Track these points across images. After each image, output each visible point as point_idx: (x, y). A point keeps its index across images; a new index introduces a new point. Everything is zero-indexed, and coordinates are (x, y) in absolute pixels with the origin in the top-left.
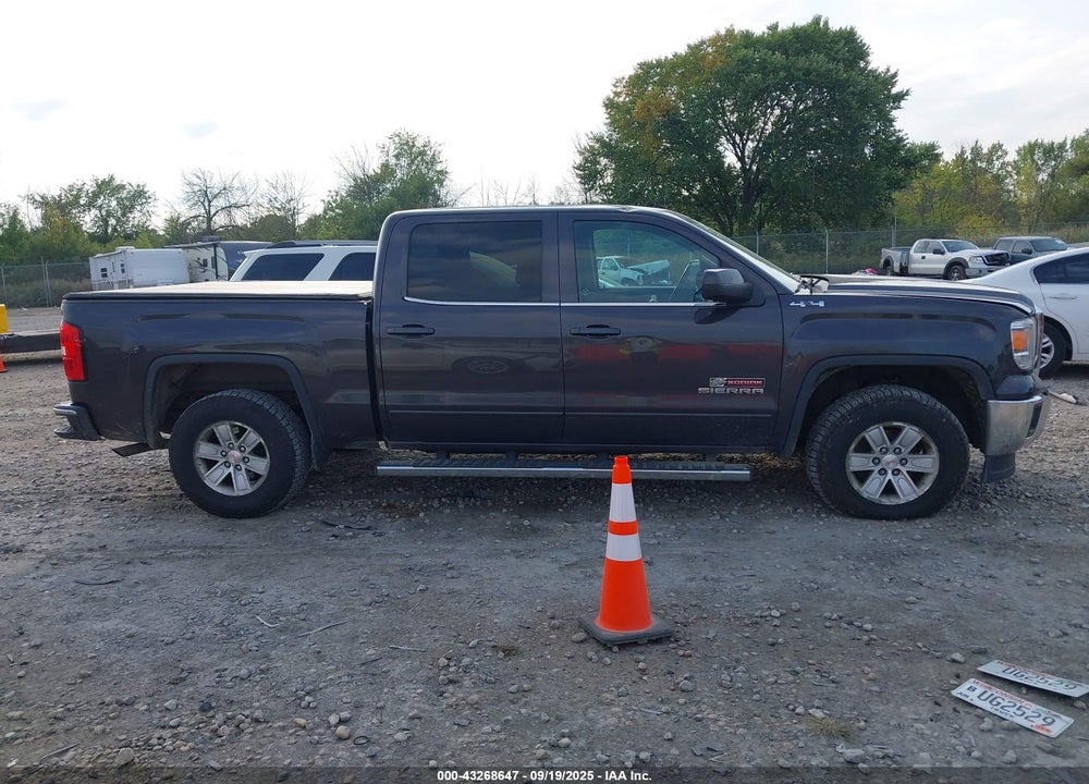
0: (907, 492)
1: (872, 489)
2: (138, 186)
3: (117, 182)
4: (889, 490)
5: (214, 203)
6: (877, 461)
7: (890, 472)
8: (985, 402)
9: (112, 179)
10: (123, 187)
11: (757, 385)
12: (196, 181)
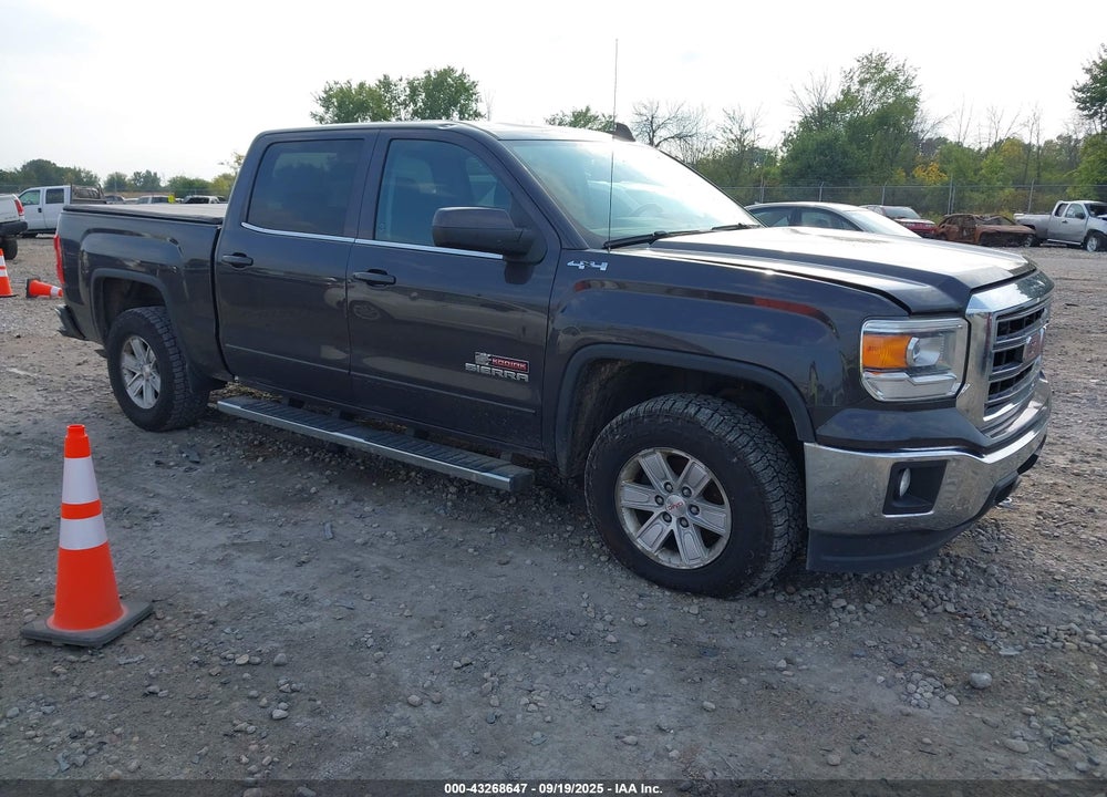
0: (692, 554)
1: (647, 539)
2: (610, 117)
3: (592, 113)
4: (670, 544)
5: (658, 133)
6: (660, 501)
7: (674, 519)
8: (802, 443)
9: (588, 110)
10: (596, 118)
11: (521, 370)
12: (644, 111)
